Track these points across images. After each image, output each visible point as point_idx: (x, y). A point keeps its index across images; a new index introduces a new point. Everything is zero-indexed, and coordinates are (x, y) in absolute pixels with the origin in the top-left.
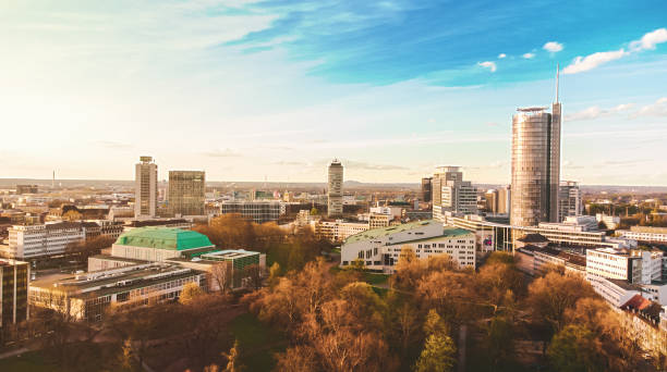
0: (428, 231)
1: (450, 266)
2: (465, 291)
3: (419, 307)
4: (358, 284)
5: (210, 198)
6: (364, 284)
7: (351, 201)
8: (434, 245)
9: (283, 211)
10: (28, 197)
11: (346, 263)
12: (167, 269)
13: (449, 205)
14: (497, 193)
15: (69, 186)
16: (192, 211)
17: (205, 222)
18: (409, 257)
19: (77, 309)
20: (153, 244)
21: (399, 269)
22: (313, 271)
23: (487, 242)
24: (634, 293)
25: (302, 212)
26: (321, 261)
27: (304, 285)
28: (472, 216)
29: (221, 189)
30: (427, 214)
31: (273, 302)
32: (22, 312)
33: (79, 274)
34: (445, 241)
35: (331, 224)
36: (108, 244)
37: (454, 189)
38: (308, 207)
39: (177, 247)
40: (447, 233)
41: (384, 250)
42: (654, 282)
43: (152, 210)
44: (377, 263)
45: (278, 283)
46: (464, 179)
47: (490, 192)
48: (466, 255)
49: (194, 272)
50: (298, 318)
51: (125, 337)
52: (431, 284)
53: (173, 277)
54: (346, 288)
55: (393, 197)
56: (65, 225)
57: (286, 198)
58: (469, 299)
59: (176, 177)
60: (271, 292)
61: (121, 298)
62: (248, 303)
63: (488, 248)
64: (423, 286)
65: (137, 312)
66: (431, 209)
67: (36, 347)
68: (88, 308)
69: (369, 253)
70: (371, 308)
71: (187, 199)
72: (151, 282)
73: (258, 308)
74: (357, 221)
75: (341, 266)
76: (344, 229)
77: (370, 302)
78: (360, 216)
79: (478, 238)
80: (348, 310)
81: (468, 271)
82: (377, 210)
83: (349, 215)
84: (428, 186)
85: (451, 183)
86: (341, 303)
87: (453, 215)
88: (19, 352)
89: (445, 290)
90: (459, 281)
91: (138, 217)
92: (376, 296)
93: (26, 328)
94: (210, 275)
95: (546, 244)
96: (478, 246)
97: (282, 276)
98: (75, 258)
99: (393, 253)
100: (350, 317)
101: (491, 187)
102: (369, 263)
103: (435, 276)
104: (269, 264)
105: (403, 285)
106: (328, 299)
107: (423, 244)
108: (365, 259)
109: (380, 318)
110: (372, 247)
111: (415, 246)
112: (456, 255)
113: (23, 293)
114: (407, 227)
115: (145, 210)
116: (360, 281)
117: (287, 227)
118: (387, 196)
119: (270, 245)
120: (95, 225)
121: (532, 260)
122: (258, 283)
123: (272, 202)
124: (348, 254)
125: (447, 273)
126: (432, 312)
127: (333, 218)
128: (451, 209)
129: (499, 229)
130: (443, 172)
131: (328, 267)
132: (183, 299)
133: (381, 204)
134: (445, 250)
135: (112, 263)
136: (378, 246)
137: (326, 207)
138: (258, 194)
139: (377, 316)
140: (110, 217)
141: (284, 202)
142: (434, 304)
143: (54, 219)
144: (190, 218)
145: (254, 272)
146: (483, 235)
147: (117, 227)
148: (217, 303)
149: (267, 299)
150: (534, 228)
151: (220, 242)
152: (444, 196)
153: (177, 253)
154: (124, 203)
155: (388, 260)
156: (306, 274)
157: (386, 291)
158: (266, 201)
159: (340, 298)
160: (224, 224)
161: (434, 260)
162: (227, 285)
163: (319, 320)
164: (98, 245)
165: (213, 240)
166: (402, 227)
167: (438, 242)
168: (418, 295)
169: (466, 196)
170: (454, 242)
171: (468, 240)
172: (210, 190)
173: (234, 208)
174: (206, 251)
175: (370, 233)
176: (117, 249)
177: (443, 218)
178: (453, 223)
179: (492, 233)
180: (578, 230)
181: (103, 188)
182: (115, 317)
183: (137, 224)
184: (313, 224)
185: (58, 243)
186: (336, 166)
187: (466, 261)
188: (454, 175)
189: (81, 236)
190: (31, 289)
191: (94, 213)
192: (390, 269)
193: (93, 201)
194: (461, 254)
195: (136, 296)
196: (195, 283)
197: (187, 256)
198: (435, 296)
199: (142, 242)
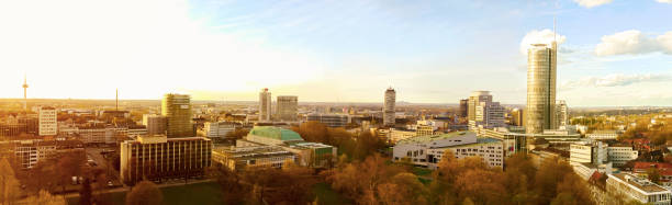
0: (464, 139)
1: (482, 166)
2: (494, 185)
3: (457, 195)
4: (406, 174)
5: (300, 111)
6: (411, 175)
7: (401, 115)
8: (469, 150)
9: (350, 121)
10: (212, 109)
11: (397, 158)
12: (276, 150)
13: (482, 119)
14: (521, 111)
15: (228, 104)
16: (290, 119)
17: (298, 126)
18: (449, 157)
19: (231, 165)
20: (268, 136)
21: (441, 167)
22: (372, 163)
23: (511, 149)
24: (594, 170)
25: (364, 122)
26: (378, 155)
27: (366, 171)
28: (500, 129)
29: (308, 106)
30: (464, 127)
31: (341, 178)
32: (209, 162)
33: (232, 147)
34: (478, 147)
35: (386, 131)
36: (246, 134)
37: (485, 109)
38: (368, 119)
39: (281, 139)
40: (479, 141)
41: (429, 152)
42: (604, 163)
43: (268, 117)
44: (424, 160)
45: (345, 166)
46: (494, 100)
47: (515, 110)
48: (495, 158)
49: (291, 154)
50: (360, 192)
51: (254, 183)
52: (467, 179)
53: (279, 155)
54: (396, 176)
55: (437, 113)
56: (227, 123)
57: (352, 112)
58: (497, 191)
59: (282, 100)
60: (341, 172)
61: (252, 162)
62: (324, 177)
63: (511, 153)
64: (460, 179)
65: (260, 171)
66: (467, 122)
67: (215, 180)
68: (236, 165)
69: (416, 153)
70: (417, 192)
71: (287, 112)
72: (267, 156)
73: (332, 180)
74: (406, 130)
75: (393, 160)
76: (396, 135)
77: (416, 188)
78: (409, 127)
79: (504, 145)
80: (399, 191)
81: (497, 171)
82: (424, 122)
83: (399, 125)
84: (465, 105)
85: (483, 104)
86: (393, 186)
87: (485, 128)
88: (208, 180)
89: (477, 184)
90: (489, 177)
91: (261, 121)
92: (421, 185)
93: (211, 170)
94: (300, 156)
95: (547, 145)
96: (505, 152)
97: (349, 162)
98: (230, 140)
99: (435, 154)
100: (400, 197)
101: (516, 106)
102: (416, 160)
103: (469, 173)
104: (339, 154)
105: (445, 178)
106: (382, 182)
107: (461, 148)
108: (413, 157)
109: (425, 200)
110: (419, 149)
111: (455, 150)
112: (486, 157)
113: (210, 153)
114: (448, 135)
115: (264, 117)
116: (408, 171)
117: (353, 131)
118: (432, 113)
119: (341, 142)
120: (239, 124)
121: (539, 158)
122: (331, 165)
123: (342, 115)
124: (399, 152)
125: (480, 172)
126: (468, 200)
127: (387, 127)
128: (483, 123)
129: (519, 137)
130: (477, 95)
131: (383, 160)
132: (284, 167)
133: (427, 118)
134: (478, 154)
135: (247, 144)
136: (423, 148)
137: (382, 120)
138: (332, 110)
139: (421, 198)
140: (247, 120)
141: (350, 115)
142: (469, 193)
143: (222, 120)
144: (288, 123)
145: (329, 158)
146: (509, 143)
147: (250, 126)
148: (304, 174)
149: (337, 176)
150: (540, 135)
151: (307, 138)
152: (478, 113)
153: (281, 142)
154: (253, 113)
155: (431, 159)
156: (367, 164)
157: (429, 181)
158: (337, 114)
159: (391, 182)
160: (309, 126)
161: (470, 160)
162: (311, 164)
163: (376, 195)
164: (240, 134)
165: (302, 136)
166: (444, 136)
167: (472, 147)
168: (456, 187)
169: (495, 113)
170: (485, 148)
171: (496, 146)
172: (300, 107)
173: (316, 118)
174: (299, 142)
175: (417, 139)
176: (250, 137)
177: (477, 129)
178: (484, 133)
179: (514, 141)
180: (566, 134)
181: (243, 105)
182: (249, 172)
183: (260, 125)
184: (372, 130)
185: (224, 132)
186: (391, 92)
187: (495, 162)
188: (486, 97)
189: (233, 129)
190: (213, 152)
191: (239, 118)
192: (432, 166)
193: (238, 111)
194: (492, 156)
195: (260, 163)
196: (292, 159)
197: (287, 144)
198: (470, 188)
199: (263, 134)
